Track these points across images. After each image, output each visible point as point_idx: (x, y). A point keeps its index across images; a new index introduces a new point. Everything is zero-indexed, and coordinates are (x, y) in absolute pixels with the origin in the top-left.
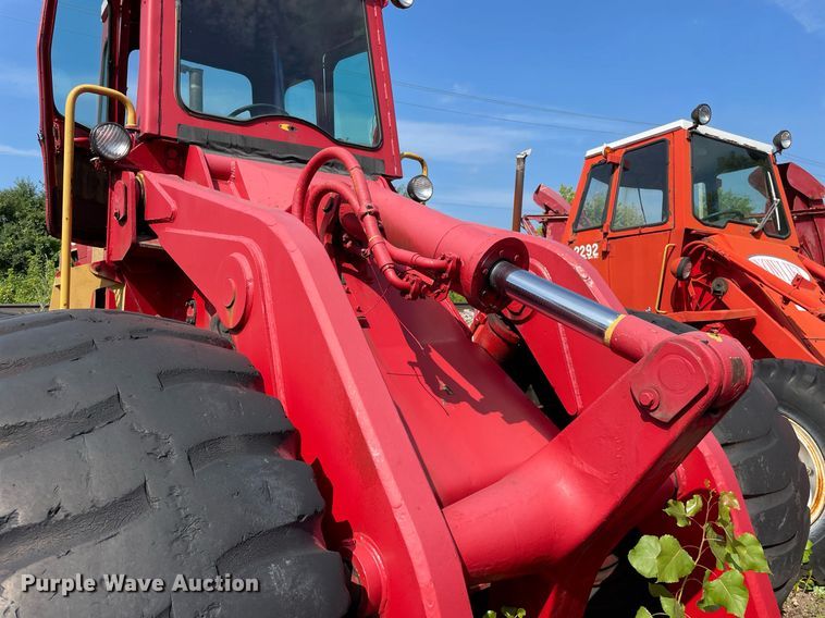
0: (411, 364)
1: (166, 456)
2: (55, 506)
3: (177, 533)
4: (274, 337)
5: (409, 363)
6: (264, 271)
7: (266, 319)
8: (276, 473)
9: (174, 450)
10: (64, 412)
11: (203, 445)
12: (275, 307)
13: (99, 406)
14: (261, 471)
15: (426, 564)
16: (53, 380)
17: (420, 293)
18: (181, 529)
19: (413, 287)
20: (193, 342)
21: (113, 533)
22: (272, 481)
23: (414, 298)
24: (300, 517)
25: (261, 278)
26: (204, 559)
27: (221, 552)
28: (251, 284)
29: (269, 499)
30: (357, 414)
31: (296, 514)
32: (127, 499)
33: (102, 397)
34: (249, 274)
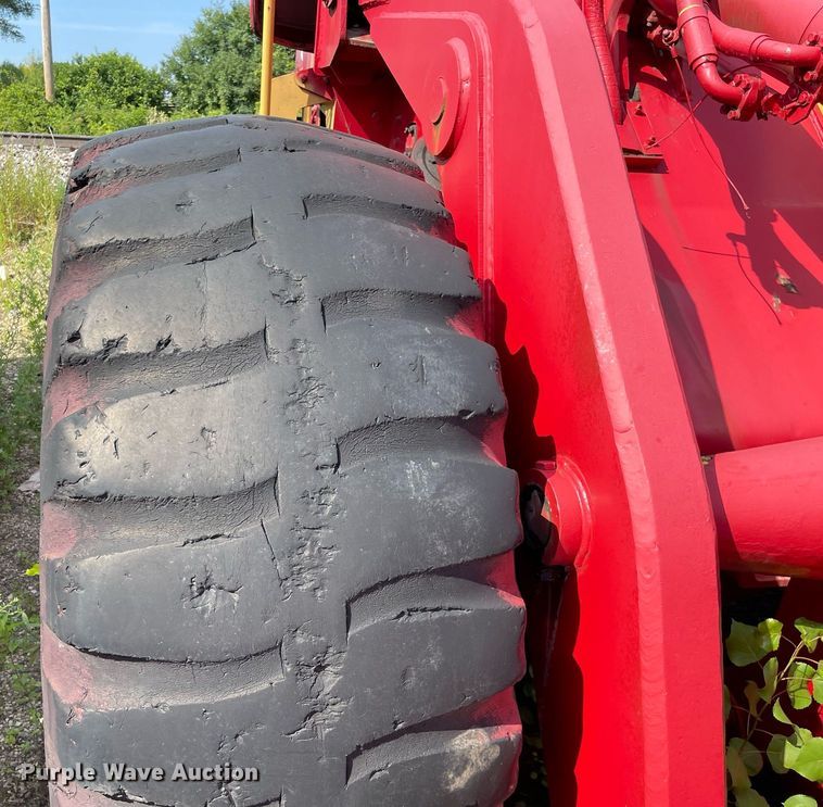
0: (733, 237)
1: (295, 301)
2: (165, 337)
3: (295, 396)
4: (488, 167)
5: (729, 236)
6: (488, 64)
7: (481, 140)
8: (439, 349)
9: (306, 295)
10: (189, 231)
11: (343, 296)
12: (496, 120)
13: (229, 228)
14: (417, 343)
15: (652, 519)
16: (185, 194)
17: (758, 108)
18: (300, 392)
19: (745, 96)
20: (363, 163)
21: (223, 380)
22: (430, 358)
23: (745, 116)
24: (464, 412)
25: (481, 76)
26: (322, 434)
27: (345, 430)
28: (466, 85)
29: (421, 379)
30: (586, 287)
31: (458, 407)
32: (243, 343)
33: (233, 219)
34: (465, 69)
